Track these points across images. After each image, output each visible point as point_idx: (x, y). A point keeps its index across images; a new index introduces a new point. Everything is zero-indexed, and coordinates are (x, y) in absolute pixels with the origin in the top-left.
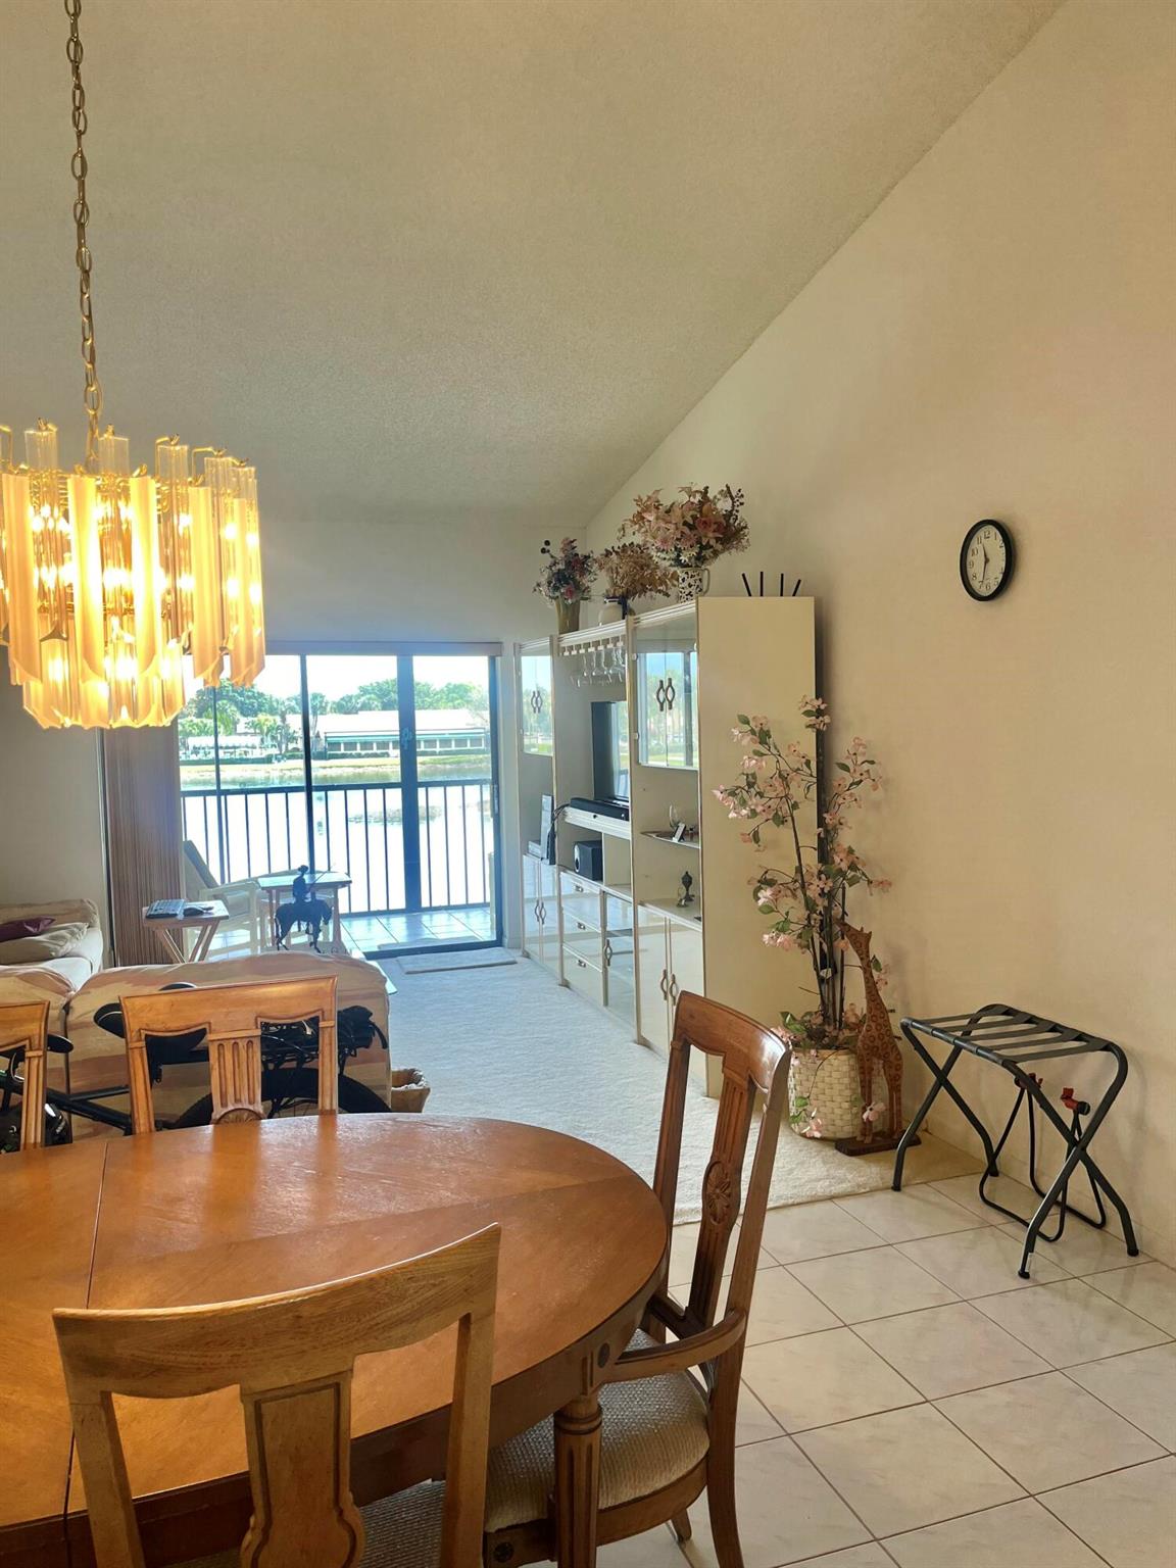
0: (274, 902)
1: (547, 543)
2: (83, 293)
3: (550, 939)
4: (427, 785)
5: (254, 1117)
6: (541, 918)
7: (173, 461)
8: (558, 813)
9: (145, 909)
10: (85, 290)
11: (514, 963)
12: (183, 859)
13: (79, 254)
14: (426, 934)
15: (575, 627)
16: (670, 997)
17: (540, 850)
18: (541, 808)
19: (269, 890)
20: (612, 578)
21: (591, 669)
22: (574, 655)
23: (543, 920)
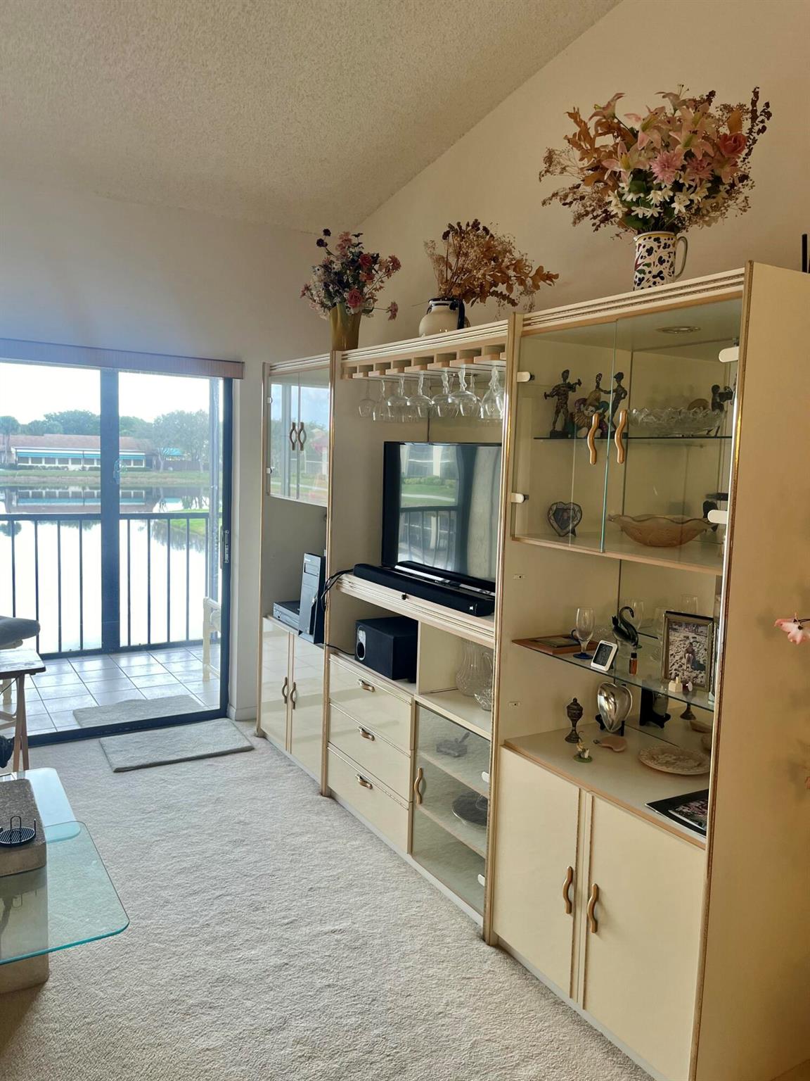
1: (327, 232)
4: (129, 517)
6: (291, 700)
8: (331, 580)
11: (249, 749)
16: (580, 913)
17: (299, 620)
22: (359, 380)
23: (294, 703)
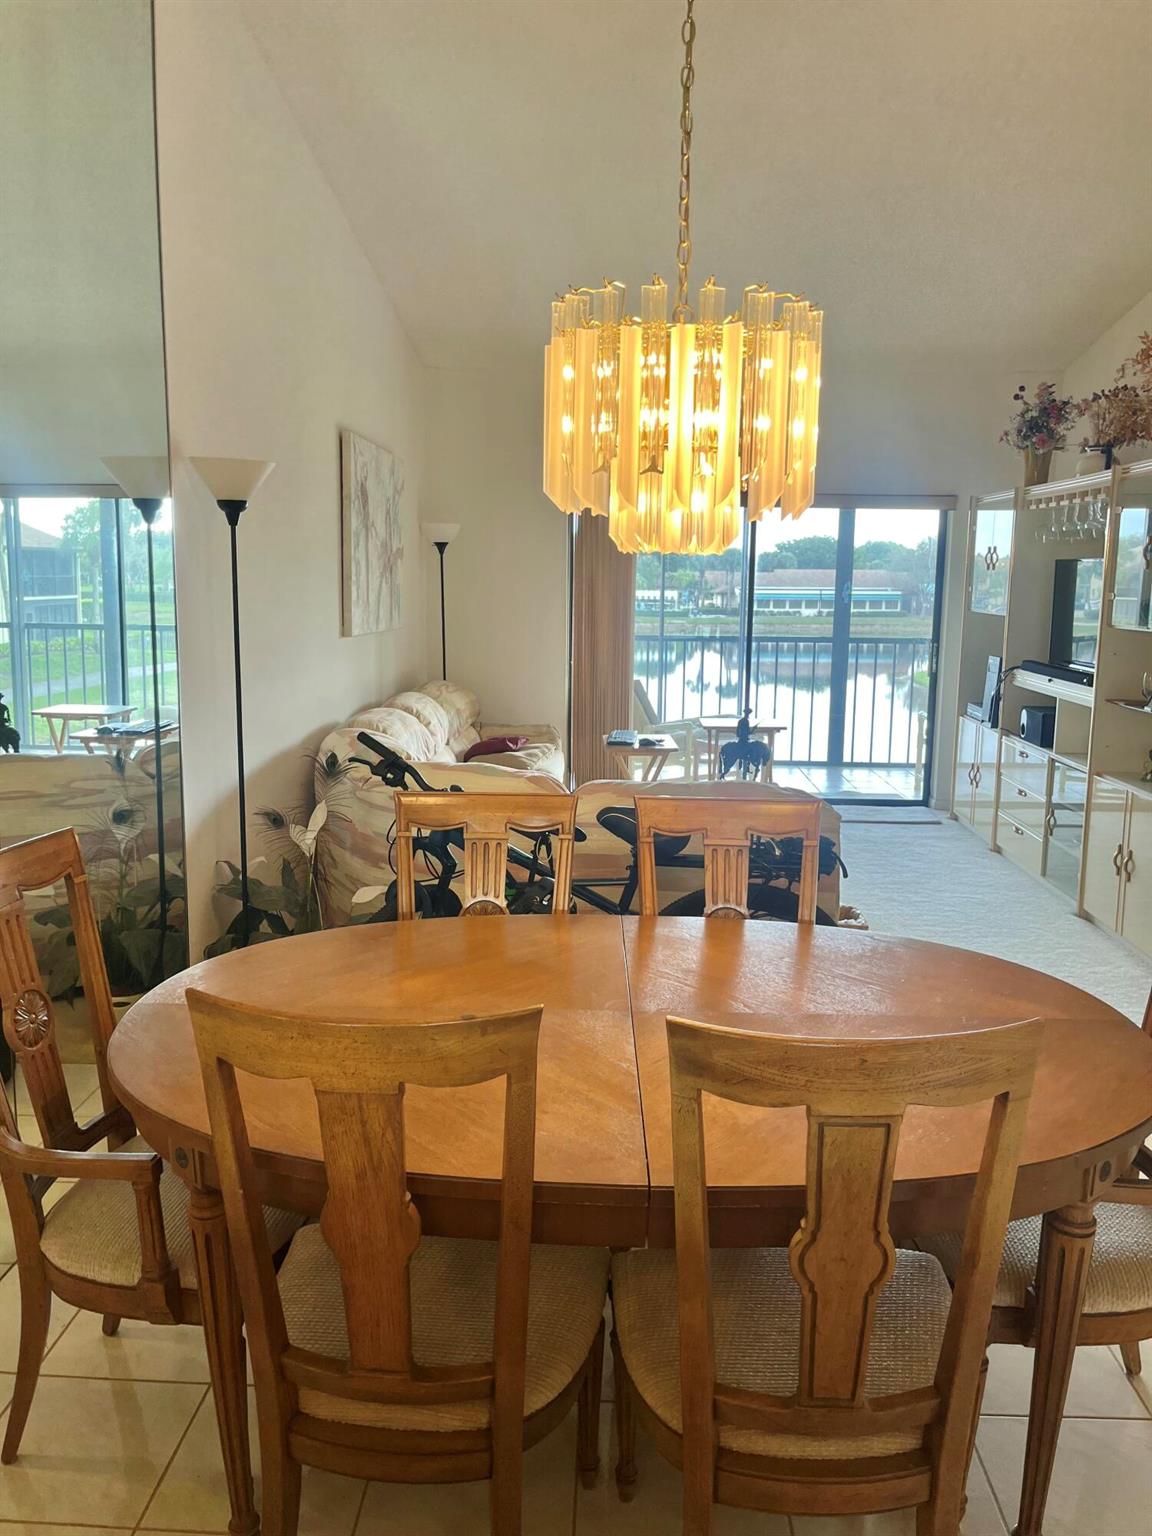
0: (713, 742)
1: (1022, 388)
2: (683, 155)
3: (984, 805)
5: (740, 917)
6: (975, 781)
7: (760, 308)
8: (1006, 675)
9: (605, 737)
10: (685, 152)
11: (939, 823)
12: (633, 696)
13: (683, 116)
14: (846, 787)
15: (1043, 478)
16: (1123, 873)
17: (982, 712)
18: (985, 668)
19: (709, 729)
20: (1097, 426)
21: (1060, 524)
22: (1043, 509)
23: (977, 784)
